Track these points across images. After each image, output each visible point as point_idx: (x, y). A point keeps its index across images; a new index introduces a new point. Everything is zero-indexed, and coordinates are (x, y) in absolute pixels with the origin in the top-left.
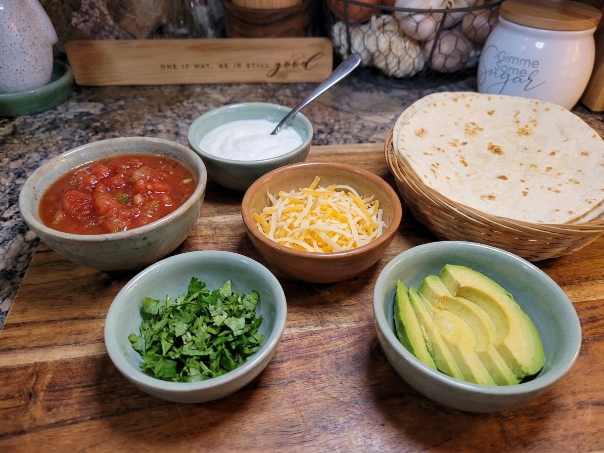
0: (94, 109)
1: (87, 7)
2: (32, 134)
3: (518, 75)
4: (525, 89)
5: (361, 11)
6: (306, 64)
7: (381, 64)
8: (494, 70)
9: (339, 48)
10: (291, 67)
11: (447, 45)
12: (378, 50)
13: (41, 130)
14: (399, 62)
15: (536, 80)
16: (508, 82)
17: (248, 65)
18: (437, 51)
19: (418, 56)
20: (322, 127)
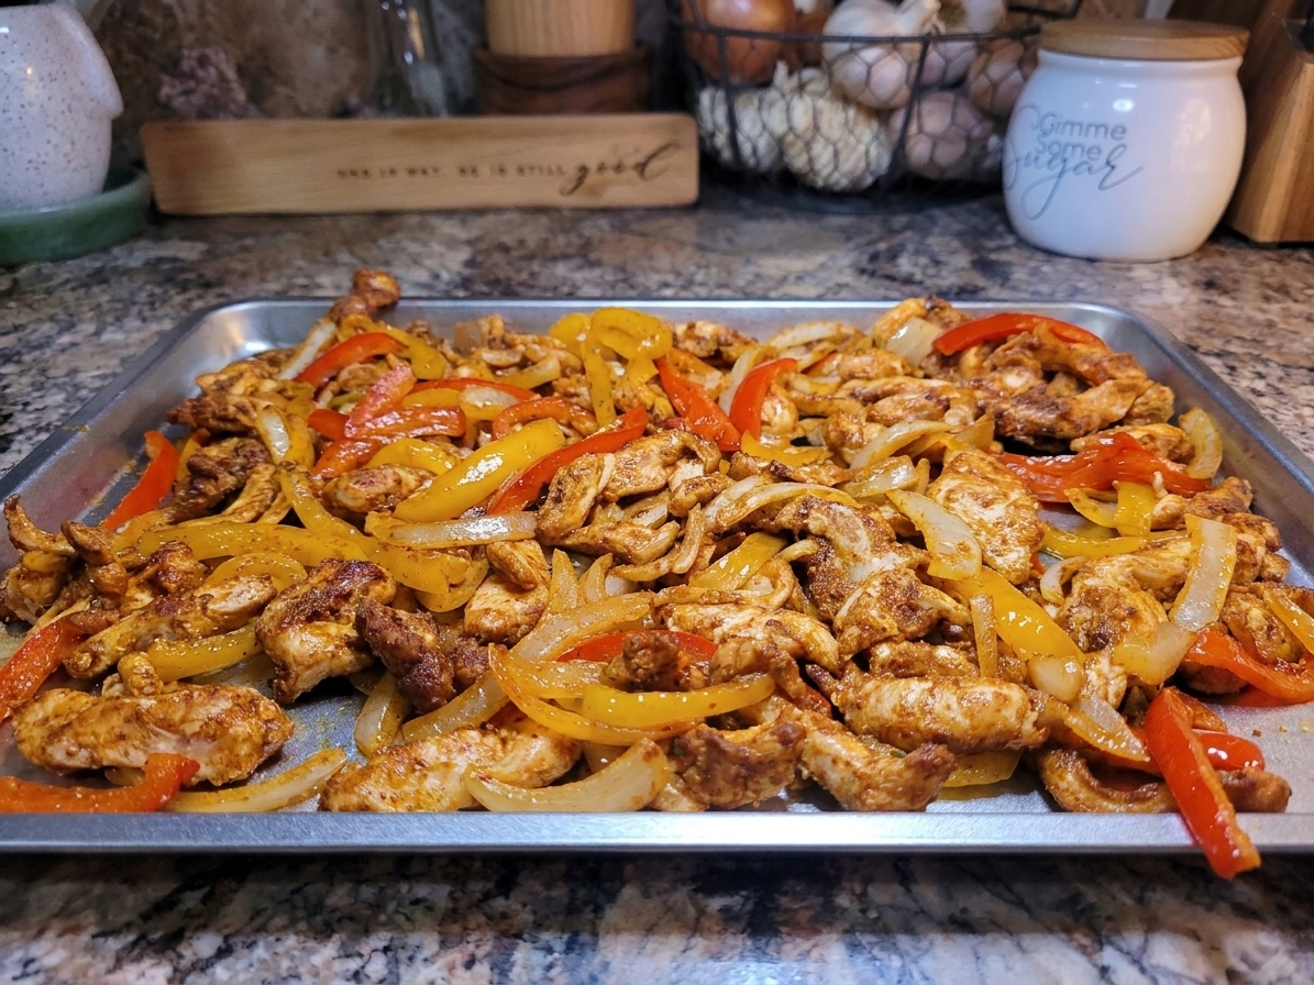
0: (188, 251)
1: (194, 63)
2: (49, 292)
3: (1085, 158)
4: (1101, 187)
5: (753, 47)
6: (641, 168)
7: (798, 162)
8: (1034, 155)
9: (713, 135)
10: (610, 174)
11: (935, 117)
12: (791, 129)
13: (69, 286)
14: (836, 154)
15: (1124, 165)
16: (1065, 177)
17: (521, 170)
18: (913, 128)
19: (876, 137)
20: (670, 278)
